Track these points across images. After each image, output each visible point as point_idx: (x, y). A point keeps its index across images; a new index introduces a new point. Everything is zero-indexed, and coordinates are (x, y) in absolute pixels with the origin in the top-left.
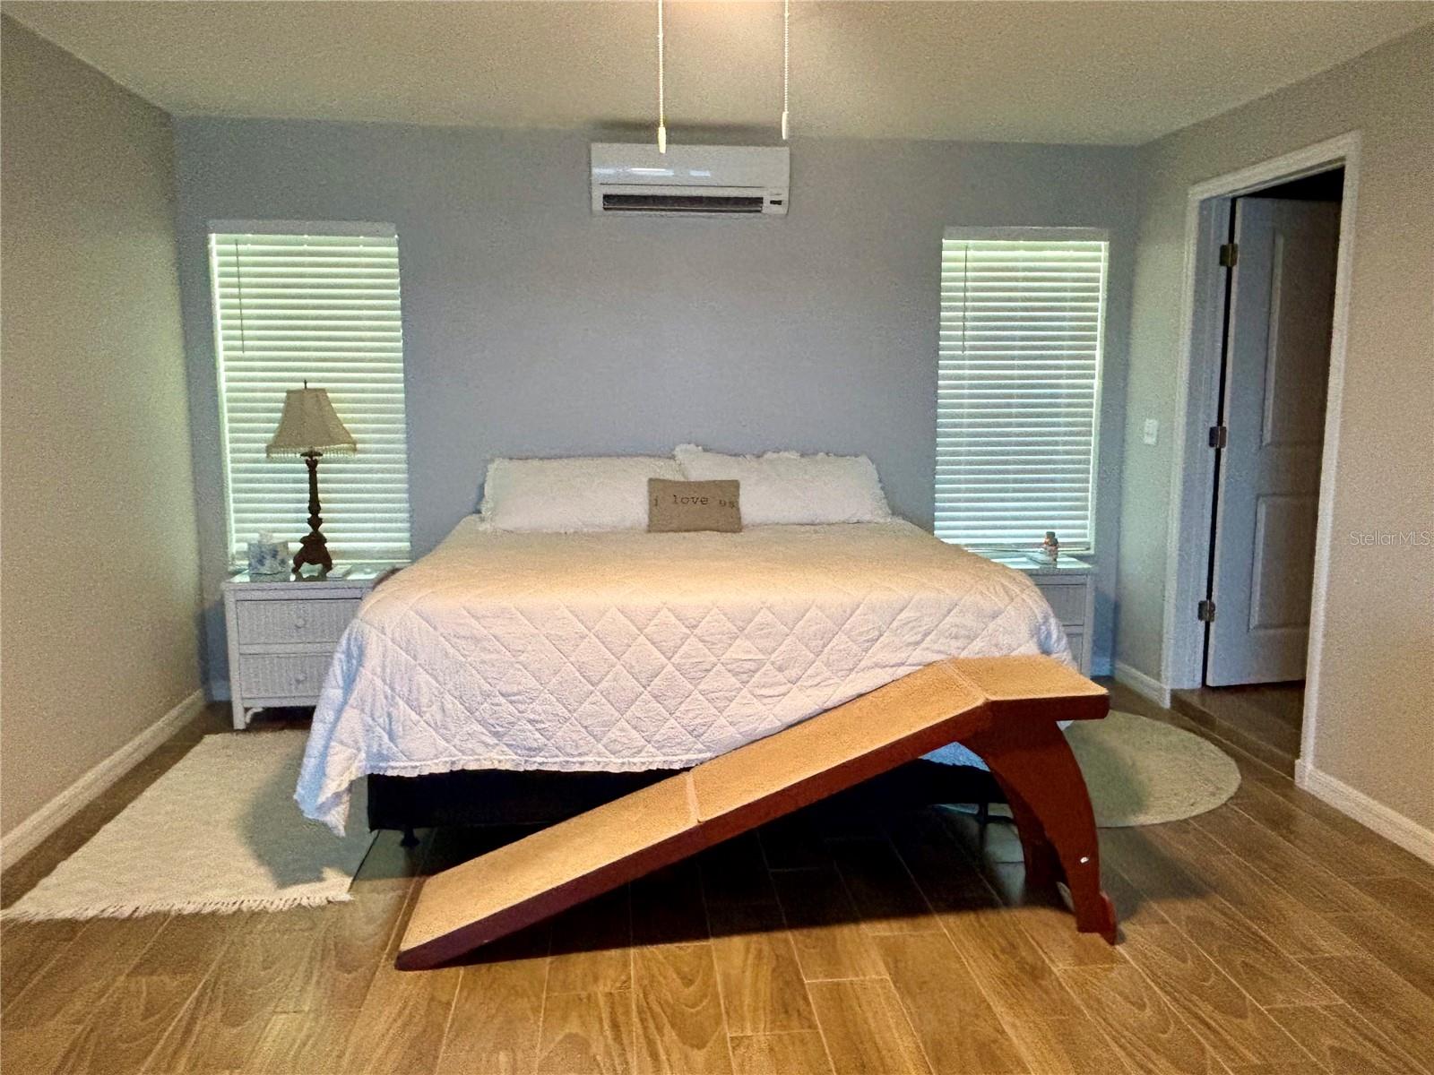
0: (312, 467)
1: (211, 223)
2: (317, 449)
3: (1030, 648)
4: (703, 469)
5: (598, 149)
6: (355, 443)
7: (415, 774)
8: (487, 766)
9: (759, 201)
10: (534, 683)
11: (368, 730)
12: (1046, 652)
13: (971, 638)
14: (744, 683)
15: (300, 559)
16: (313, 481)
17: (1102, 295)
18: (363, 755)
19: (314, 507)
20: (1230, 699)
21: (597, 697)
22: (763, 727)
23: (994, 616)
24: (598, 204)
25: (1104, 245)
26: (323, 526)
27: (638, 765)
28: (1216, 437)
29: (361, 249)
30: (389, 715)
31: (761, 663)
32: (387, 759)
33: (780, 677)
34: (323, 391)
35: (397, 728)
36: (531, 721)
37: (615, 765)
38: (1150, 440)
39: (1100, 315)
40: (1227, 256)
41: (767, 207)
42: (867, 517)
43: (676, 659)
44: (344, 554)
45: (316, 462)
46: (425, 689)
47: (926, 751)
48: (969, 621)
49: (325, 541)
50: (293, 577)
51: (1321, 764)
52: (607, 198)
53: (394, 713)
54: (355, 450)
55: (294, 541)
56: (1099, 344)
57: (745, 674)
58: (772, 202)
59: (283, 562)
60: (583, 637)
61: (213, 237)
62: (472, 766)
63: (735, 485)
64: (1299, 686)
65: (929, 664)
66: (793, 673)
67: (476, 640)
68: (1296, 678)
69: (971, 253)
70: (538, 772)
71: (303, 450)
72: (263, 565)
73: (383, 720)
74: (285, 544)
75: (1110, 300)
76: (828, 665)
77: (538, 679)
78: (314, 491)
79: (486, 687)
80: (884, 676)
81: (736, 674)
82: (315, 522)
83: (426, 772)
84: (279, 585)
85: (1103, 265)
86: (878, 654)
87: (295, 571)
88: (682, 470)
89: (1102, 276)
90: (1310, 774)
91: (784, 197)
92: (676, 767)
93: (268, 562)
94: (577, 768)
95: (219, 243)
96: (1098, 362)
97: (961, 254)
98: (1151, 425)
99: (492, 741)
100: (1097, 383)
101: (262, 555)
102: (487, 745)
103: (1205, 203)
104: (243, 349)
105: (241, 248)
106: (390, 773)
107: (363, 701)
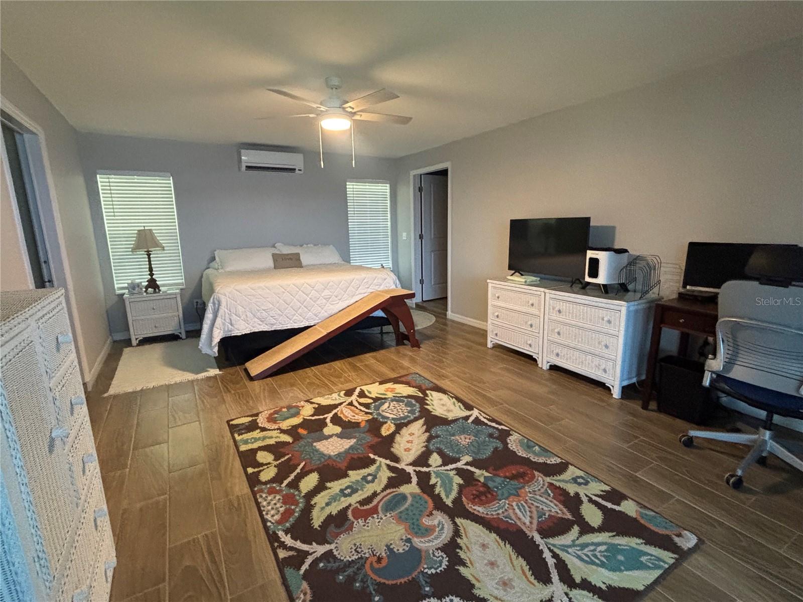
0: (149, 255)
1: (98, 171)
2: (150, 250)
3: (393, 287)
4: (287, 250)
5: (243, 151)
6: (164, 247)
7: (240, 334)
8: (261, 330)
9: (295, 169)
10: (271, 306)
11: (224, 324)
12: (397, 287)
13: (381, 285)
14: (328, 301)
15: (147, 287)
16: (150, 261)
17: (388, 199)
18: (222, 332)
19: (151, 269)
20: (430, 303)
21: (289, 308)
22: (334, 312)
23: (385, 280)
24: (244, 168)
25: (388, 185)
26: (154, 277)
27: (302, 325)
28: (421, 237)
29: (158, 181)
30: (230, 319)
31: (332, 295)
32: (231, 331)
33: (336, 299)
34: (150, 230)
35: (233, 322)
36: (272, 317)
37: (296, 326)
38: (404, 238)
39: (389, 205)
40: (420, 189)
41: (297, 171)
42: (337, 262)
43: (310, 296)
44: (164, 285)
45: (150, 254)
46: (241, 311)
47: (372, 313)
48: (380, 281)
49: (156, 281)
50: (145, 294)
51: (452, 312)
52: (246, 167)
53: (232, 319)
54: (164, 250)
55: (145, 282)
56: (389, 213)
57: (327, 299)
58: (299, 170)
59: (141, 289)
60: (284, 293)
61: (98, 176)
62: (257, 331)
63: (298, 255)
64: (446, 298)
65: (371, 293)
66: (339, 297)
67: (253, 295)
68: (445, 296)
69: (354, 187)
70: (275, 330)
71: (146, 250)
72: (134, 290)
73: (228, 321)
74: (141, 283)
75: (391, 201)
76: (348, 295)
77: (273, 305)
78: (150, 264)
79: (258, 308)
80: (361, 296)
81: (325, 299)
82: (151, 274)
83: (244, 333)
84: (140, 296)
85: (388, 191)
86: (360, 291)
87: (146, 292)
88: (281, 252)
89: (388, 194)
90: (450, 315)
91: (302, 168)
92: (312, 325)
93: (137, 289)
94: (286, 328)
95: (100, 178)
96: (389, 218)
97: (352, 187)
98: (404, 234)
99: (261, 323)
100: (389, 223)
101: (133, 287)
102: (260, 325)
103: (414, 176)
104: (114, 216)
105: (111, 180)
106: (233, 335)
107: (222, 316)
